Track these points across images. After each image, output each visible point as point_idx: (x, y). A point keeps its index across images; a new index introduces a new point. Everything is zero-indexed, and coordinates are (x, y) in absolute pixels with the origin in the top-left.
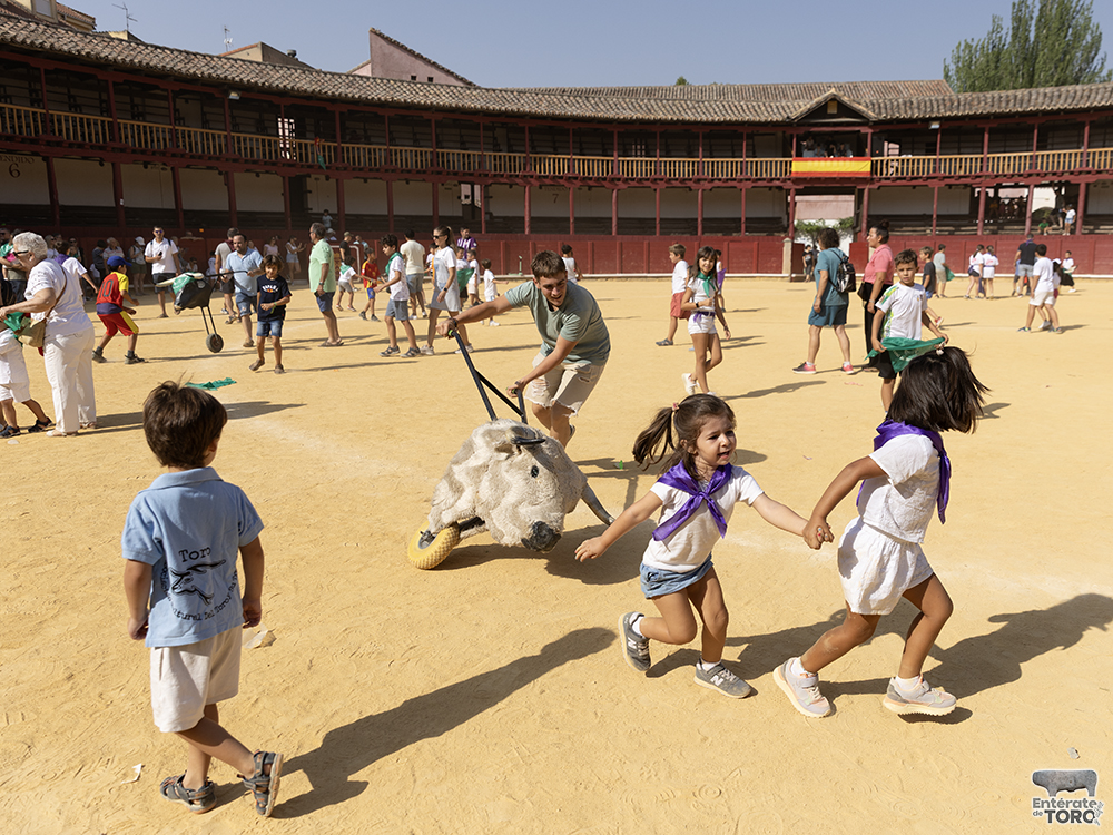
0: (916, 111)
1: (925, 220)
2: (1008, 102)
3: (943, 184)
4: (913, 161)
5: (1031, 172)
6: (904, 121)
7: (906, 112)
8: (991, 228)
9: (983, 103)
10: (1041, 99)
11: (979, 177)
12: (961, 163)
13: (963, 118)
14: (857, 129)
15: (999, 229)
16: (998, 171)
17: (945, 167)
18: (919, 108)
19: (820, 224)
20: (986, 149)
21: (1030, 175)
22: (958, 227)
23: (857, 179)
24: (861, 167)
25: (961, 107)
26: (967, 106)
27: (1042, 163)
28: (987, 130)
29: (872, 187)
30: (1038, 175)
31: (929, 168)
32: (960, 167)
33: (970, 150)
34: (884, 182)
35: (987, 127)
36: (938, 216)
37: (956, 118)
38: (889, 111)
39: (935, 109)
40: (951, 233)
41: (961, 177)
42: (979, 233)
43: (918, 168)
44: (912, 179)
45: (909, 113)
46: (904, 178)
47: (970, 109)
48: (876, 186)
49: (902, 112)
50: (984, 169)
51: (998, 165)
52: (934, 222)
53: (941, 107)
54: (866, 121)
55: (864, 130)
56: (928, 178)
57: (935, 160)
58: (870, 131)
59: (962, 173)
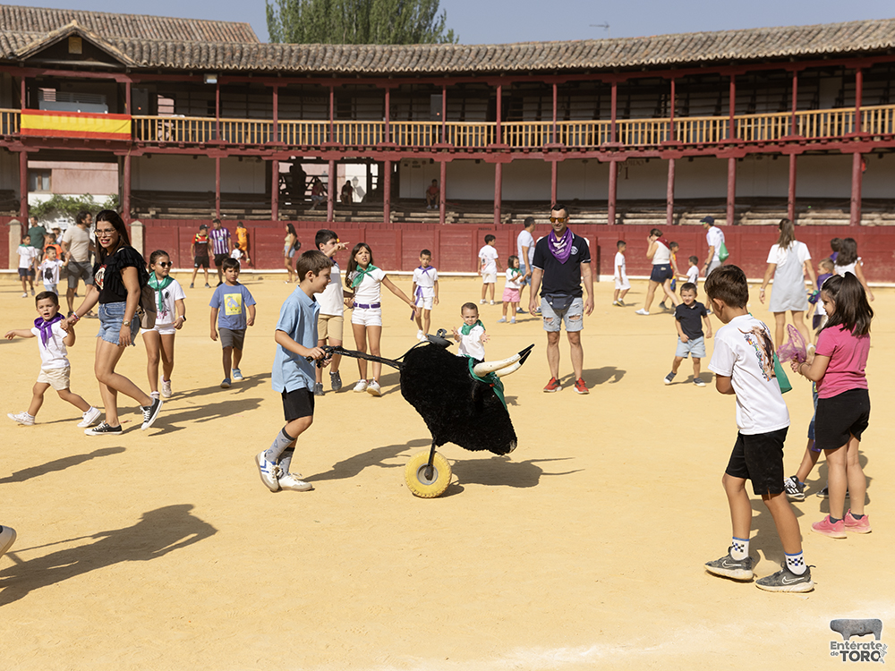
0: (187, 59)
1: (206, 199)
2: (299, 58)
3: (225, 154)
4: (187, 122)
5: (329, 144)
6: (170, 71)
7: (174, 60)
8: (290, 212)
9: (270, 56)
10: (336, 57)
11: (270, 147)
12: (246, 129)
13: (245, 73)
14: (111, 76)
15: (298, 214)
16: (291, 141)
17: (227, 133)
18: (192, 56)
19: (86, 200)
20: (275, 114)
21: (328, 148)
22: (249, 211)
23: (113, 142)
24: (119, 126)
25: (244, 60)
26: (251, 60)
27: (341, 134)
28: (276, 89)
29: (134, 153)
30: (337, 148)
31: (207, 133)
32: (247, 133)
33: (263, 114)
34: (150, 149)
35: (276, 86)
36: (221, 194)
37: (235, 72)
38: (153, 57)
39: (212, 59)
40: (240, 216)
41: (247, 147)
42: (274, 218)
43: (193, 132)
44: (187, 146)
45: (178, 61)
46: (177, 145)
47: (254, 63)
48: (139, 153)
49: (170, 59)
50: (275, 139)
51: (291, 134)
52: (218, 203)
53: (220, 57)
54: (121, 68)
55: (120, 78)
56: (207, 146)
57: (213, 123)
58: (128, 81)
59: (249, 142)
